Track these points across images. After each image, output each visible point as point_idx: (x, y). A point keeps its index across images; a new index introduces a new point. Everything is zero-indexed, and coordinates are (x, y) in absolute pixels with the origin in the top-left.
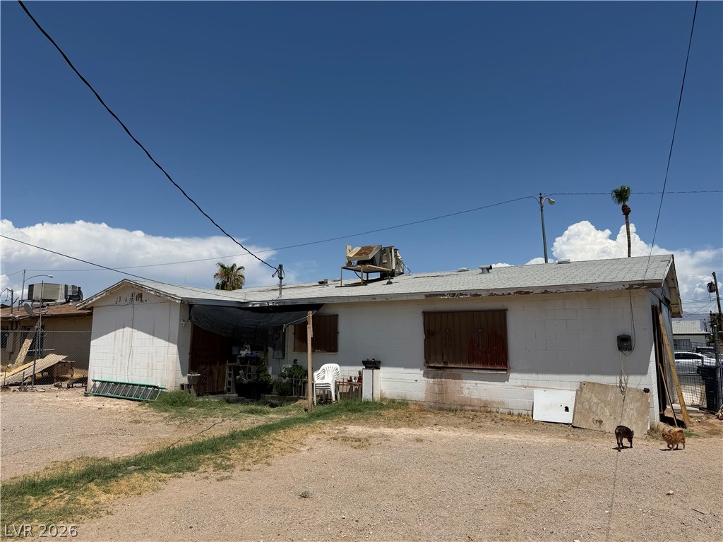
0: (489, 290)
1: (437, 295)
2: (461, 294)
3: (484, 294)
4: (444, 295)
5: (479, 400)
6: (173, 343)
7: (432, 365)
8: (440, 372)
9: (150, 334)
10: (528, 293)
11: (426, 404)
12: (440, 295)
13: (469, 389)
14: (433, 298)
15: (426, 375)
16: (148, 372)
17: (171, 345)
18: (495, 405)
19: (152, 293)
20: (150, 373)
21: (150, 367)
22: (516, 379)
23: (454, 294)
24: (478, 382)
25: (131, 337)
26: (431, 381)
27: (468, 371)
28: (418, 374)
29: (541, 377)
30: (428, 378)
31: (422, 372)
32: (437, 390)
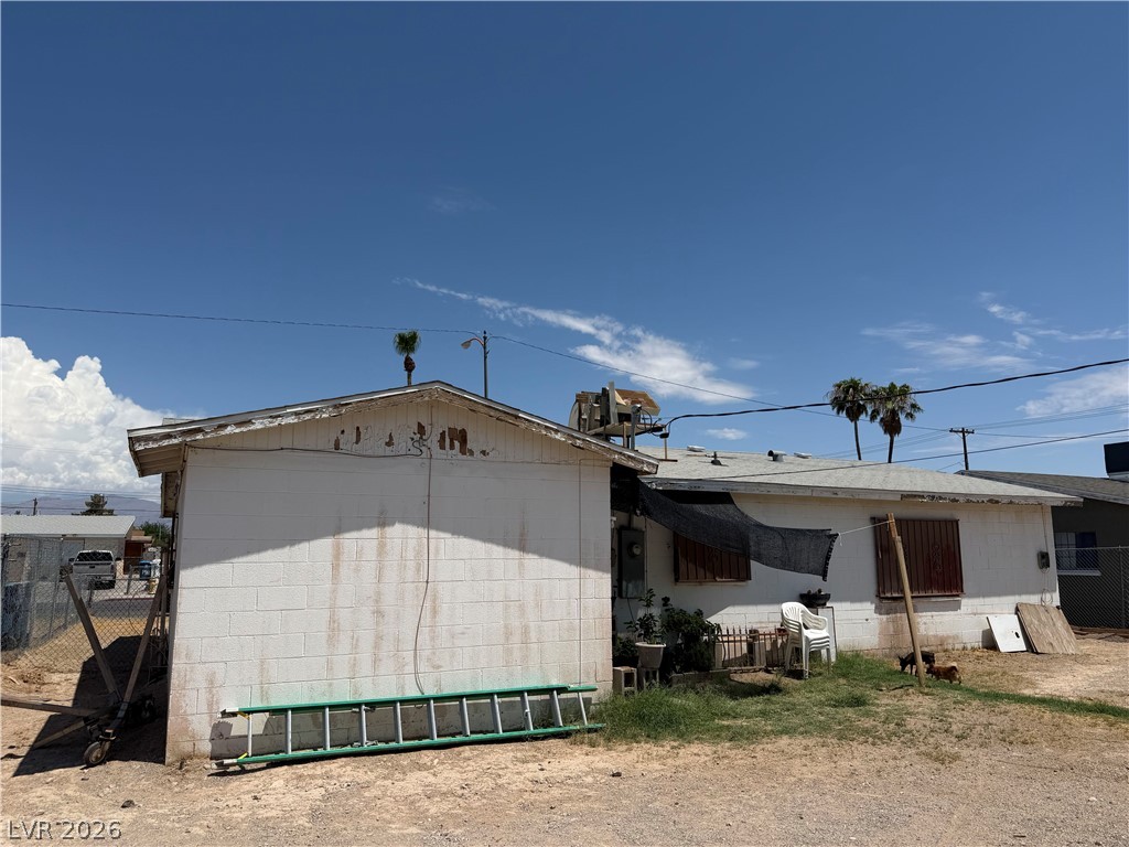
0: (966, 495)
1: (915, 496)
2: (941, 498)
3: (962, 500)
4: (923, 497)
5: (935, 636)
6: (597, 568)
7: (889, 595)
8: (894, 604)
9: (506, 544)
10: (997, 502)
11: (880, 652)
12: (920, 496)
13: (925, 623)
14: (911, 499)
15: (878, 610)
16: (509, 652)
17: (591, 573)
18: (950, 641)
19: (558, 436)
20: (517, 654)
21: (516, 638)
22: (967, 604)
23: (933, 497)
24: (934, 613)
25: (427, 554)
26: (884, 617)
27: (925, 600)
28: (867, 609)
29: (988, 600)
30: (880, 614)
31: (873, 606)
32: (892, 629)
